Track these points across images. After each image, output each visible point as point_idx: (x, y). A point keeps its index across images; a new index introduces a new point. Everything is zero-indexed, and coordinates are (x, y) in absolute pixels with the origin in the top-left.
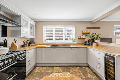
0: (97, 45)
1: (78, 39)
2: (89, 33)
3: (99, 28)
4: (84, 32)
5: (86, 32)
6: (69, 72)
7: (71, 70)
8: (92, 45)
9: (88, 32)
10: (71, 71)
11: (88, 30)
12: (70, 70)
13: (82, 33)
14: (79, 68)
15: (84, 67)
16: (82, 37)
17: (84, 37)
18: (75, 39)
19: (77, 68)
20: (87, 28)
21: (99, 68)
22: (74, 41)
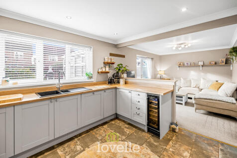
0: (126, 83)
1: (98, 73)
2: (113, 63)
3: (124, 56)
4: (106, 60)
5: (109, 61)
6: (98, 140)
7: (97, 136)
8: (119, 82)
9: (113, 61)
10: (100, 138)
11: (113, 57)
12: (96, 138)
13: (104, 63)
14: (108, 127)
15: (113, 122)
16: (104, 70)
17: (107, 69)
18: (92, 73)
19: (104, 126)
20: (111, 55)
21: (139, 114)
22: (91, 78)
